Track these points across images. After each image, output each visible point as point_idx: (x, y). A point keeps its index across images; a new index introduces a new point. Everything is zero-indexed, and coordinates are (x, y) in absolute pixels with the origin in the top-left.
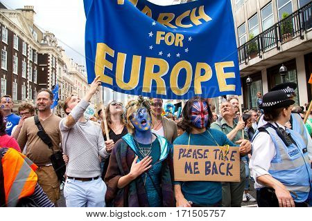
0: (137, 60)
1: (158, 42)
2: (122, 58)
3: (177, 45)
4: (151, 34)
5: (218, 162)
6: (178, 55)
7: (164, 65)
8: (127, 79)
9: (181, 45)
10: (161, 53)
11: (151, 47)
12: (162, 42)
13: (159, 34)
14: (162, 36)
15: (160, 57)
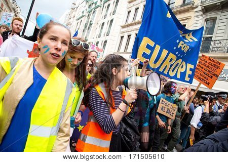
0: (165, 52)
1: (179, 47)
3: (185, 51)
4: (178, 41)
5: (171, 110)
6: (182, 56)
10: (177, 53)
11: (175, 48)
12: (181, 47)
13: (181, 42)
14: (182, 44)
15: (175, 54)
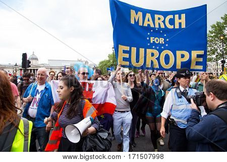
2: (134, 50)
3: (161, 43)
4: (148, 38)
6: (163, 47)
7: (156, 52)
8: (138, 61)
9: (163, 43)
10: (154, 47)
11: (149, 44)
12: (154, 42)
14: (153, 39)
15: (153, 49)
